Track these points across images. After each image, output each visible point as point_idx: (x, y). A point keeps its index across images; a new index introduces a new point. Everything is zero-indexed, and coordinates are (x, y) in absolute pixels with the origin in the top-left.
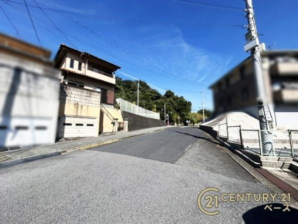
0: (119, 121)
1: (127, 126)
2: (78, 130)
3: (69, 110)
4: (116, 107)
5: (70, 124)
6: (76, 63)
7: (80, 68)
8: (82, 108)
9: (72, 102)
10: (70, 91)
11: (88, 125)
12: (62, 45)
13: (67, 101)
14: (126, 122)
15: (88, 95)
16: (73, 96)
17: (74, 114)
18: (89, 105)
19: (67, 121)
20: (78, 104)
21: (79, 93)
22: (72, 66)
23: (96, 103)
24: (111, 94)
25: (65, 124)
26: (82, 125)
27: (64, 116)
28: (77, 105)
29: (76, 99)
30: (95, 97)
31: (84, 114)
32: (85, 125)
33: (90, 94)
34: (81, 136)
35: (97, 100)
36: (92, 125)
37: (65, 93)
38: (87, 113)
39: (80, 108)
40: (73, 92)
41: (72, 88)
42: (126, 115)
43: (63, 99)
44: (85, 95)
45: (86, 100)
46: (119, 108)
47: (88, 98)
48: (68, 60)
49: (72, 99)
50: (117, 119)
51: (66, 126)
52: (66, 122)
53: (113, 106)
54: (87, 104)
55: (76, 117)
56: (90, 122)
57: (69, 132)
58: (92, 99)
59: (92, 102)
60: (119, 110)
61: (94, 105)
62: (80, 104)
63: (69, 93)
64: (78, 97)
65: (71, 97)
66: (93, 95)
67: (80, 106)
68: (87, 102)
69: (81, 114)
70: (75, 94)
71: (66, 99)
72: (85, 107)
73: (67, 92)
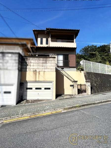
0: (78, 83)
1: (90, 88)
2: (37, 93)
3: (29, 76)
4: (79, 69)
5: (31, 89)
6: (44, 40)
7: (47, 43)
8: (39, 74)
9: (32, 70)
10: (30, 61)
11: (45, 89)
13: (28, 70)
14: (89, 84)
15: (44, 62)
16: (32, 64)
17: (33, 79)
18: (46, 70)
19: (29, 85)
20: (36, 71)
21: (37, 61)
22: (42, 43)
23: (52, 67)
25: (27, 89)
26: (40, 89)
27: (27, 82)
28: (35, 71)
29: (35, 67)
30: (50, 62)
31: (41, 79)
32: (43, 89)
33: (46, 61)
34: (40, 98)
35: (52, 65)
36: (49, 89)
37: (26, 63)
38: (44, 78)
39: (38, 74)
40: (32, 61)
41: (31, 59)
43: (25, 68)
44: (41, 62)
45: (42, 66)
46: (82, 70)
47: (44, 65)
48: (39, 40)
49: (32, 67)
50: (77, 82)
51: (28, 90)
52: (28, 87)
53: (75, 69)
54: (43, 70)
55: (36, 82)
56: (47, 85)
57: (31, 95)
58: (48, 65)
59: (48, 67)
60: (82, 72)
61: (50, 70)
62: (37, 70)
63: (29, 63)
64: (36, 65)
65: (31, 66)
66: (48, 61)
67: (37, 73)
68: (43, 68)
69: (39, 79)
70: (33, 63)
71: (28, 68)
72: (42, 73)
73: (27, 62)
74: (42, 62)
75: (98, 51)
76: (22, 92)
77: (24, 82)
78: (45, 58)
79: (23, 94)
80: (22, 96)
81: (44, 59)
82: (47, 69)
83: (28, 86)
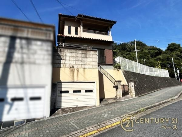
1: (133, 89)
2: (76, 97)
3: (65, 74)
4: (116, 67)
5: (67, 92)
6: (73, 29)
7: (76, 33)
8: (78, 71)
9: (67, 66)
10: (65, 53)
11: (86, 91)
12: (59, 15)
13: (62, 65)
14: (132, 84)
15: (83, 55)
16: (67, 58)
17: (70, 79)
18: (86, 66)
19: (64, 87)
20: (73, 67)
21: (74, 55)
22: (69, 32)
23: (93, 63)
24: (108, 53)
25: (62, 92)
26: (80, 91)
27: (61, 83)
28: (72, 68)
29: (71, 62)
30: (91, 56)
31: (81, 78)
32: (83, 91)
33: (86, 54)
34: (80, 105)
35: (94, 60)
36: (91, 91)
37: (60, 56)
38: (84, 77)
39: (76, 71)
40: (68, 54)
41: (66, 50)
42: (129, 75)
43: (59, 63)
44: (80, 55)
45: (81, 61)
46: (120, 69)
47: (84, 59)
48: (66, 28)
49: (67, 62)
50: (120, 81)
51: (63, 94)
52: (63, 89)
53: (112, 67)
54: (83, 66)
55: (73, 82)
56: (88, 87)
57: (67, 101)
58: (88, 59)
59: (89, 63)
61: (91, 67)
62: (75, 67)
63: (63, 56)
64: (72, 59)
65: (66, 60)
66: (89, 55)
67: (75, 69)
68: (83, 64)
69: (77, 78)
70: (70, 56)
71: (61, 63)
72: (81, 70)
73: (61, 54)
75: (119, 49)
76: (54, 97)
77: (56, 83)
78: (84, 51)
79: (55, 100)
80: (55, 103)
81: (84, 52)
82: (87, 65)
83: (62, 88)
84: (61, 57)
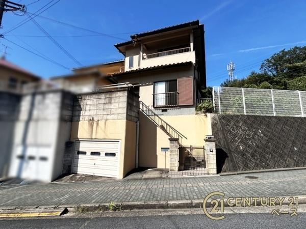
1: (212, 156)
2: (94, 162)
3: (83, 130)
5: (84, 153)
8: (98, 124)
9: (87, 118)
10: (85, 101)
11: (107, 154)
13: (81, 118)
15: (107, 100)
16: (88, 108)
18: (109, 117)
19: (83, 147)
20: (93, 120)
21: (95, 101)
22: (131, 65)
23: (120, 111)
25: (79, 153)
26: (98, 154)
27: (78, 141)
28: (91, 121)
29: (92, 113)
30: (117, 100)
31: (100, 135)
32: (103, 154)
33: (110, 99)
34: (97, 173)
36: (114, 155)
37: (80, 106)
38: (105, 132)
39: (95, 125)
40: (89, 102)
43: (78, 116)
45: (104, 109)
47: (107, 106)
48: (127, 60)
49: (87, 113)
50: (177, 140)
51: (80, 156)
52: (81, 150)
54: (105, 117)
55: (92, 140)
56: (110, 147)
57: (85, 166)
58: (113, 106)
59: (113, 111)
61: (115, 116)
62: (96, 119)
63: (84, 106)
64: (93, 108)
65: (86, 110)
66: (114, 98)
67: (95, 123)
68: (105, 113)
69: (96, 135)
70: (90, 105)
71: (81, 115)
72: (101, 123)
73: (82, 104)
74: (103, 102)
76: (69, 159)
77: (74, 141)
78: (109, 93)
79: (71, 163)
80: (70, 166)
81: (108, 96)
82: (111, 114)
83: (80, 148)
84: (82, 107)
